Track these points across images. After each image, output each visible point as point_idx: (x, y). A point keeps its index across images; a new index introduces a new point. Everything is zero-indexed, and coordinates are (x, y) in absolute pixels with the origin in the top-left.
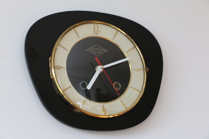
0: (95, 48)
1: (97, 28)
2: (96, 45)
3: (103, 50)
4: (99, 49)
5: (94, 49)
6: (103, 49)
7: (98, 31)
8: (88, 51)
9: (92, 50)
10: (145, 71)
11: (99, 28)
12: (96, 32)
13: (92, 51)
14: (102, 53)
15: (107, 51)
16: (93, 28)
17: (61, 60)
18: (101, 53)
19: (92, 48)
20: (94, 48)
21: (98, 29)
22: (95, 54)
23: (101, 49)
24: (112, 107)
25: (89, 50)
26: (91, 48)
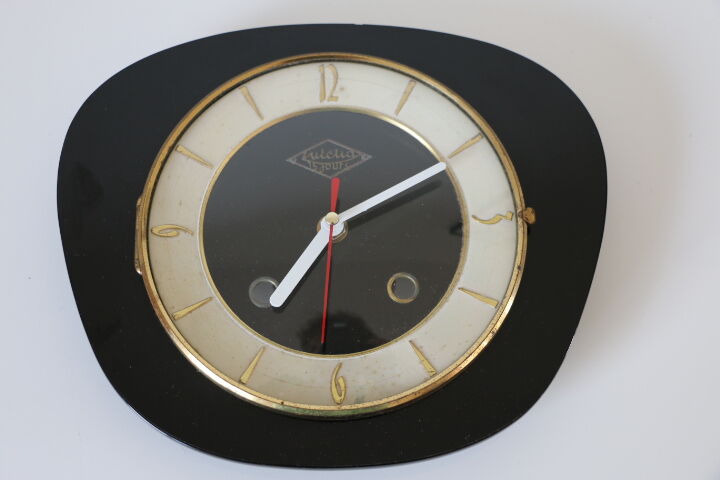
0: (323, 152)
1: (332, 77)
2: (329, 141)
3: (354, 157)
4: (336, 155)
5: (320, 153)
6: (352, 151)
7: (337, 89)
8: (294, 163)
9: (309, 158)
10: (520, 221)
11: (340, 76)
12: (328, 94)
13: (309, 162)
14: (347, 168)
15: (370, 157)
16: (319, 81)
17: (181, 204)
18: (343, 166)
19: (309, 152)
20: (317, 151)
21: (336, 83)
22: (320, 173)
23: (345, 151)
24: (375, 372)
25: (299, 160)
26: (305, 152)
